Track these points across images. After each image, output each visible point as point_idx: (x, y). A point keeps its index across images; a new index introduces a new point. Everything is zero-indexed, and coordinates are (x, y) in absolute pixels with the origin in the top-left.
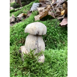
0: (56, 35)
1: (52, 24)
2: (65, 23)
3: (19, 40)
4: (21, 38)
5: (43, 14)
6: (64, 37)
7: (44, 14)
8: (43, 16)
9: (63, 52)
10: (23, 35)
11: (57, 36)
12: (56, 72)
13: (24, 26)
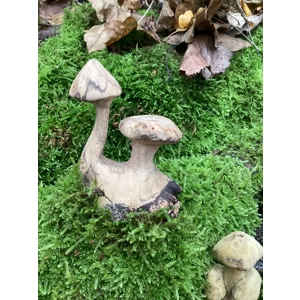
0: (172, 106)
1: (154, 65)
2: (197, 64)
3: (45, 135)
4: (51, 128)
5: (118, 26)
6: (192, 110)
7: (122, 27)
8: (120, 37)
9: (202, 164)
10: (57, 115)
11: (177, 110)
12: (200, 226)
13: (49, 76)
